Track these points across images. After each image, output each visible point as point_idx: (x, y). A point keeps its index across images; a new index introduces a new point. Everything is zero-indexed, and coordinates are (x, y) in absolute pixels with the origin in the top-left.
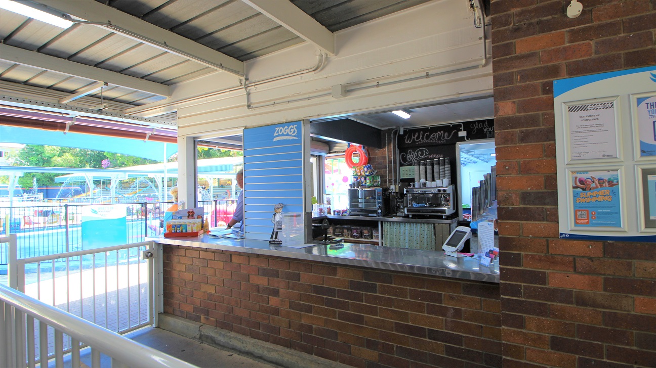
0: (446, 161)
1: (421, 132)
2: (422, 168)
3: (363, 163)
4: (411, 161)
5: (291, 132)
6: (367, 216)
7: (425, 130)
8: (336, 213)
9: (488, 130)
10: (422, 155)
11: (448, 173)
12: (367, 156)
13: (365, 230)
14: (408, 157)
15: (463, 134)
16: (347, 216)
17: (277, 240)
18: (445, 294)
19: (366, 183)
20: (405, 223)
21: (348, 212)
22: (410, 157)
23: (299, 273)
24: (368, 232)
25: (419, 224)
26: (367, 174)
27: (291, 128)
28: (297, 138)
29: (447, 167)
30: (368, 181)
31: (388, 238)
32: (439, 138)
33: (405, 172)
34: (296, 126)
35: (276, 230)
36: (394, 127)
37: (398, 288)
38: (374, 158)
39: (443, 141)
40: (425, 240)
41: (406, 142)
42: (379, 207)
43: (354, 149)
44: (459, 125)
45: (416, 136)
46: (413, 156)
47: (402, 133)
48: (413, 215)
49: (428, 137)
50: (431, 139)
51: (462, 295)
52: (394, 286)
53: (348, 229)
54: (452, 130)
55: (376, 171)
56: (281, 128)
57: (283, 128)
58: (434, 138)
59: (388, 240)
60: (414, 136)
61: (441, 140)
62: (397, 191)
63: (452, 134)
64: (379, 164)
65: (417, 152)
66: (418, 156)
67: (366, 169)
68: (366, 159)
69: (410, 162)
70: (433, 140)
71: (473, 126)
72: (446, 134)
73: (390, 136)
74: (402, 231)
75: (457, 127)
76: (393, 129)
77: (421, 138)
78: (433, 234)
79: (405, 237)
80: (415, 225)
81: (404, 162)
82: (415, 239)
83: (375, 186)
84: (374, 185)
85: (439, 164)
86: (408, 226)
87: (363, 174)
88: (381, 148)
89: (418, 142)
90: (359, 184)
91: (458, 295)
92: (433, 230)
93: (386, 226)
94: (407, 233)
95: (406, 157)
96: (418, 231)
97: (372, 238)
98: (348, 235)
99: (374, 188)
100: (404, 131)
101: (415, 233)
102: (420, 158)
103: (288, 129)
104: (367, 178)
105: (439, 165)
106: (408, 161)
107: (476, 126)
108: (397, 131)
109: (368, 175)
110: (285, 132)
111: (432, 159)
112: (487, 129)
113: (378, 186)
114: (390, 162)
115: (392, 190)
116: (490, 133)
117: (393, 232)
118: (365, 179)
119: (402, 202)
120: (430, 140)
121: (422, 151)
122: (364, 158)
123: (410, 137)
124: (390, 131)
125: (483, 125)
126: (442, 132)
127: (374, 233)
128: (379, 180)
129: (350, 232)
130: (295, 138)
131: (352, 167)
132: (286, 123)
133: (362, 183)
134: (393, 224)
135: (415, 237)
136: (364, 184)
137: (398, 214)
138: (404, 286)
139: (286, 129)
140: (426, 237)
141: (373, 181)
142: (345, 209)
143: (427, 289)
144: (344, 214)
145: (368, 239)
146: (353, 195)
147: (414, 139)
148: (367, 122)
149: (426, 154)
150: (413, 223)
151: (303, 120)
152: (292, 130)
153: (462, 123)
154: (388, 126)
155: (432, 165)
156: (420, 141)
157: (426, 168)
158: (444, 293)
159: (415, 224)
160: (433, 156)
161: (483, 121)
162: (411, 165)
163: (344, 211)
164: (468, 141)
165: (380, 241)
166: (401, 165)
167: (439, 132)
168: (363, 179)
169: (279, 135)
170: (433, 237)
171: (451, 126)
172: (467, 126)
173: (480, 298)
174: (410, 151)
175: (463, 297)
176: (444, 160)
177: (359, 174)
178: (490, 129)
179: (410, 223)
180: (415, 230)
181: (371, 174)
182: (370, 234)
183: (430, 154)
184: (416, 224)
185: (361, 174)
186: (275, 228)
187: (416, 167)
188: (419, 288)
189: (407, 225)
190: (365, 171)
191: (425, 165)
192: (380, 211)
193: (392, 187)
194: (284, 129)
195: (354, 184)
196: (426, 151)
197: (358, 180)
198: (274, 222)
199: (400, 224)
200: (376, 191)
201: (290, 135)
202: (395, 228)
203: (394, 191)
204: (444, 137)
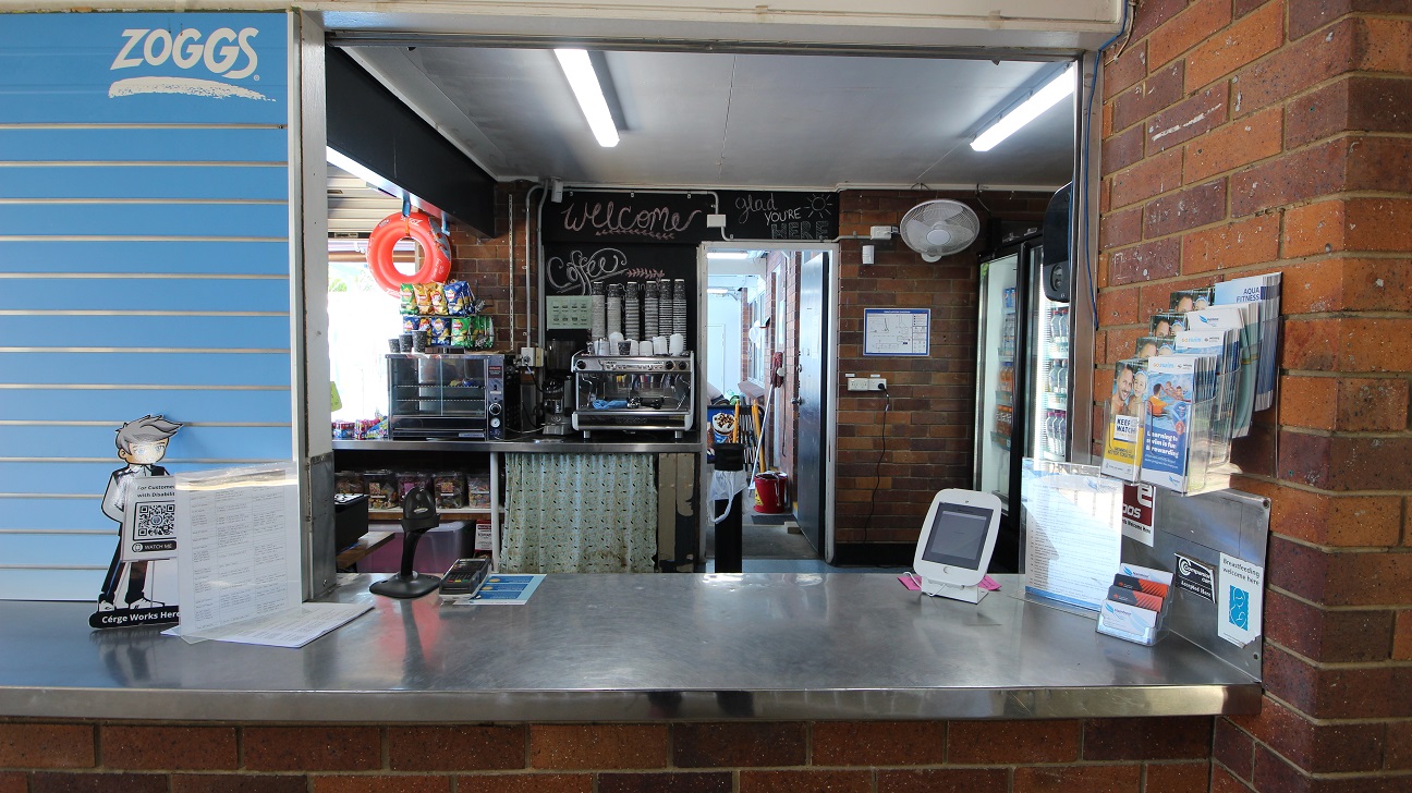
0: (678, 288)
1: (611, 204)
2: (613, 302)
3: (434, 275)
4: (579, 281)
5: (219, 59)
6: (454, 436)
7: (621, 198)
8: (338, 432)
9: (775, 217)
10: (609, 266)
11: (680, 320)
12: (447, 254)
13: (445, 479)
14: (569, 270)
15: (716, 220)
16: (378, 440)
17: (141, 604)
18: (1017, 770)
19: (449, 339)
20: (573, 454)
21: (384, 426)
22: (576, 271)
23: (305, 777)
24: (456, 485)
25: (614, 458)
26: (457, 309)
27: (224, 42)
28: (257, 96)
29: (680, 304)
30: (455, 332)
31: (523, 501)
32: (658, 227)
33: (561, 311)
34: (253, 32)
35: (130, 556)
36: (535, 179)
37: (830, 777)
38: (469, 264)
39: (668, 234)
40: (631, 501)
41: (567, 227)
42: (495, 410)
43: (404, 231)
44: (710, 198)
45: (596, 213)
46: (585, 269)
47: (557, 198)
48: (593, 432)
49: (628, 219)
50: (636, 227)
51: (1081, 762)
52: (814, 768)
53: (382, 481)
54: (690, 207)
55: (483, 303)
56: (162, 33)
57: (174, 35)
58: (643, 223)
59: (523, 507)
60: (590, 214)
61: (662, 232)
62: (541, 363)
63: (691, 218)
64: (485, 282)
65: (597, 259)
66: (597, 268)
67: (450, 294)
68: (444, 263)
69: (574, 284)
70: (641, 230)
71: (741, 203)
72: (676, 217)
73: (520, 203)
74: (564, 478)
75: (703, 203)
76: (531, 184)
77: (608, 221)
78: (651, 483)
79: (571, 496)
80: (601, 461)
81: (560, 283)
82: (600, 499)
83: (479, 349)
84: (477, 344)
85: (658, 295)
86: (581, 464)
87: (440, 310)
88: (493, 236)
89: (600, 230)
90: (426, 342)
91: (1066, 765)
92: (651, 470)
93: (513, 469)
94: (578, 483)
95: (565, 267)
96: (612, 477)
97: (466, 503)
98: (385, 500)
99: (477, 354)
100: (565, 195)
101: (601, 481)
102: (603, 274)
103: (202, 41)
104: (456, 323)
105: (658, 297)
106: (569, 281)
107: (748, 205)
108: (540, 192)
109: (457, 315)
110: (185, 56)
111: (642, 280)
112: (772, 214)
113: (487, 349)
114: (519, 280)
115: (527, 360)
116: (779, 228)
117: (538, 483)
118: (448, 326)
119: (560, 396)
120: (634, 229)
121: (609, 256)
122: (437, 261)
123: (577, 214)
124: (520, 188)
125: (765, 206)
126: (666, 210)
127: (474, 489)
128: (491, 330)
129: (389, 491)
130: (242, 92)
131: (397, 289)
132: (187, 11)
133: (436, 337)
134: (537, 459)
135: (601, 492)
136: (441, 340)
137: (547, 430)
138: (854, 763)
139: (190, 41)
140: (632, 490)
141: (473, 331)
142: (372, 418)
143: (952, 761)
144: (373, 433)
145: (453, 506)
146: (402, 372)
147: (588, 221)
148: (466, 142)
149: (620, 268)
150: (597, 454)
151: (296, 11)
152: (231, 54)
153: (718, 192)
154: (517, 171)
155: (641, 296)
156: (606, 227)
157: (623, 303)
158: (1014, 767)
159: (601, 457)
160: (638, 272)
161: (764, 195)
162: (578, 292)
163: (368, 427)
164: (728, 243)
165: (493, 509)
166: (550, 291)
167: (657, 210)
168: (439, 325)
169: (145, 70)
170: (652, 488)
171: (689, 196)
172: (730, 201)
173: (1138, 762)
174: (576, 255)
175: (1082, 769)
176: (672, 285)
177: (425, 309)
178: (779, 216)
179: (589, 454)
180: (602, 473)
181: (467, 312)
182: (459, 491)
183: (631, 266)
184: (605, 458)
185: (432, 309)
186: (128, 543)
187: (597, 299)
188: (921, 762)
189: (578, 463)
190: (446, 299)
191: (621, 293)
192: (496, 423)
193: (527, 352)
194: (180, 40)
195: (409, 340)
196: (621, 258)
197: (423, 328)
198: (119, 516)
199: (557, 459)
200: (486, 362)
201: (218, 78)
202: (543, 471)
203: (531, 364)
204: (669, 225)
